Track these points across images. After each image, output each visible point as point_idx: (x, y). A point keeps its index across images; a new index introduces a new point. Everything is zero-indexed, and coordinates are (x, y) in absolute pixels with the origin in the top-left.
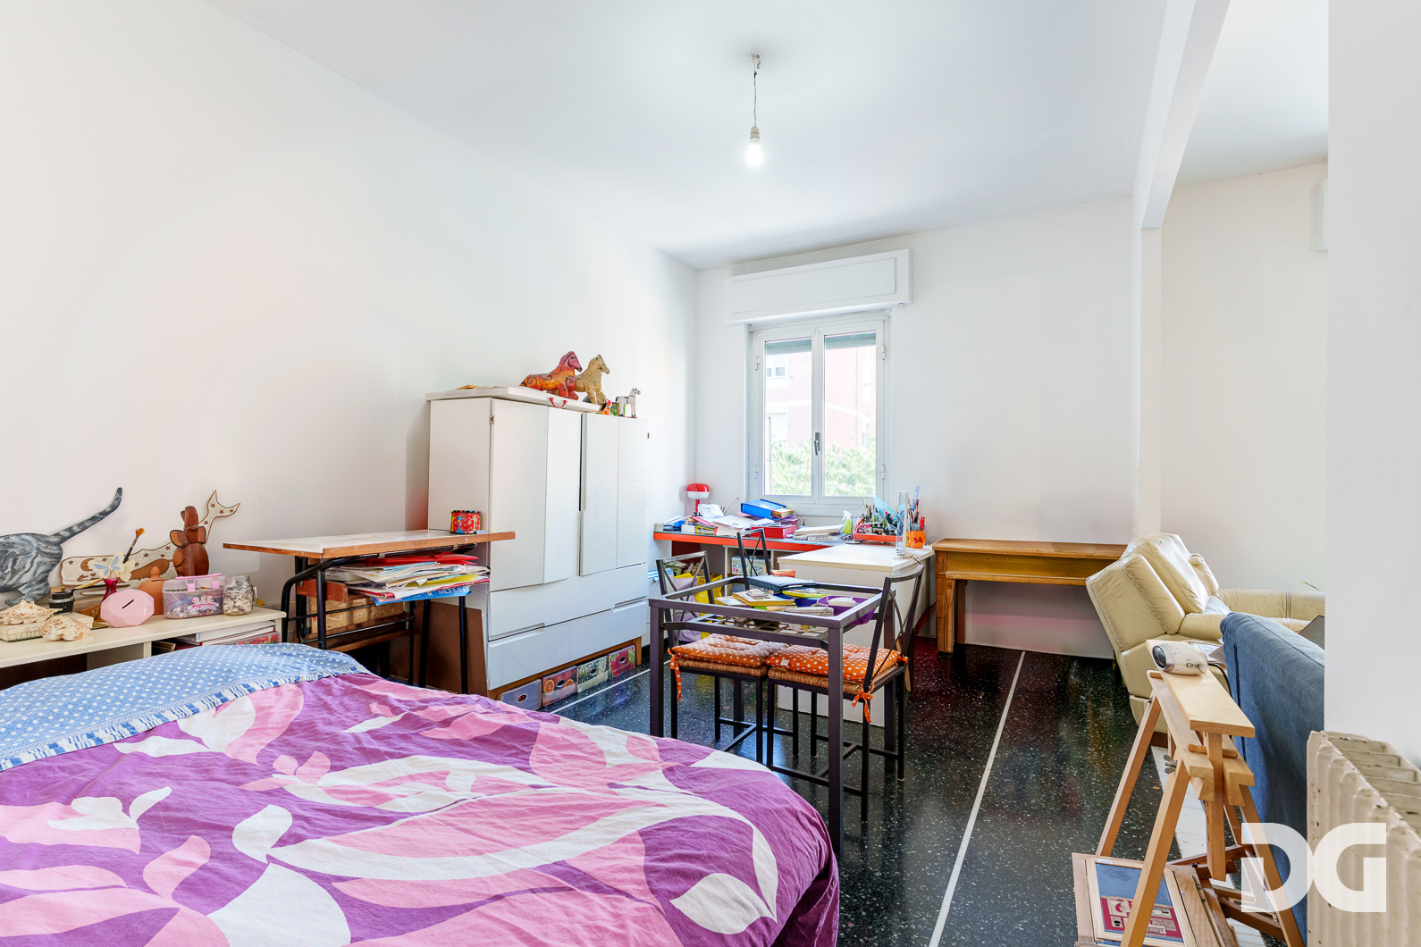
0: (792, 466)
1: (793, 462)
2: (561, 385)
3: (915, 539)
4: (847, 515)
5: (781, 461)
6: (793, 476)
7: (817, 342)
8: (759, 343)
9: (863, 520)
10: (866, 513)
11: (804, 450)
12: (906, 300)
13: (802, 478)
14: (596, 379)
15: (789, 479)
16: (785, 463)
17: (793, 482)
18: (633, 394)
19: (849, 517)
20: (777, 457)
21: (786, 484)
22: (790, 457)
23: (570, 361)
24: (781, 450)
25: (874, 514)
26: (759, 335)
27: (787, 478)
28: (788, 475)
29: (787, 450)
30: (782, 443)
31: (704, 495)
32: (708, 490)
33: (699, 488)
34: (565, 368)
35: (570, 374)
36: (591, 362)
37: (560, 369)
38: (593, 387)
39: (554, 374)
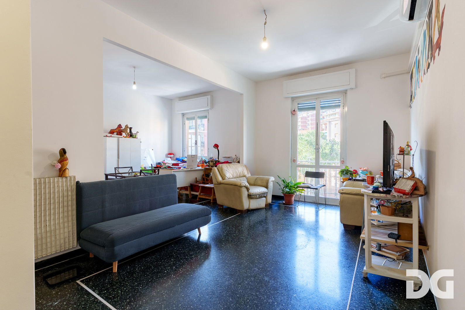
2: (117, 131)
7: (196, 117)
12: (210, 108)
14: (126, 129)
23: (120, 126)
31: (172, 156)
32: (173, 154)
33: (171, 154)
34: (119, 128)
35: (120, 129)
36: (126, 126)
37: (117, 128)
38: (125, 131)
39: (116, 129)
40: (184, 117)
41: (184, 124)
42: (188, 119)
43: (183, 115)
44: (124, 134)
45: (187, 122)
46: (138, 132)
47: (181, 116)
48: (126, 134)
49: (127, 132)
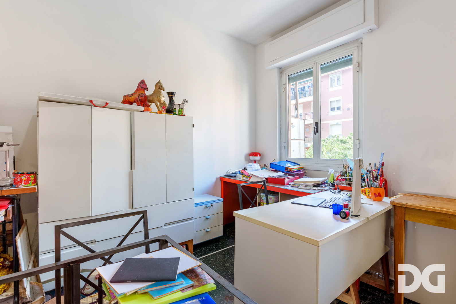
0: (343, 144)
1: (343, 143)
2: (136, 99)
3: (375, 194)
4: (331, 171)
5: (338, 142)
6: (343, 148)
7: (316, 69)
8: (285, 77)
9: (341, 175)
10: (343, 170)
11: (348, 138)
12: (373, 26)
13: (347, 149)
14: (158, 95)
15: (341, 150)
16: (340, 143)
17: (343, 150)
18: (184, 102)
19: (332, 173)
20: (336, 141)
21: (340, 151)
22: (342, 141)
23: (142, 86)
24: (338, 138)
25: (348, 170)
26: (285, 73)
27: (340, 149)
28: (340, 148)
29: (341, 138)
30: (339, 136)
31: (258, 158)
32: (260, 155)
33: (255, 154)
34: (140, 90)
35: (142, 92)
36: (156, 85)
37: (137, 90)
38: (156, 99)
39: (135, 93)
40: (283, 75)
41: (282, 90)
42: (292, 79)
43: (281, 70)
44: (153, 106)
45: (290, 86)
46: (185, 101)
47: (276, 73)
48: (157, 105)
49: (159, 101)
